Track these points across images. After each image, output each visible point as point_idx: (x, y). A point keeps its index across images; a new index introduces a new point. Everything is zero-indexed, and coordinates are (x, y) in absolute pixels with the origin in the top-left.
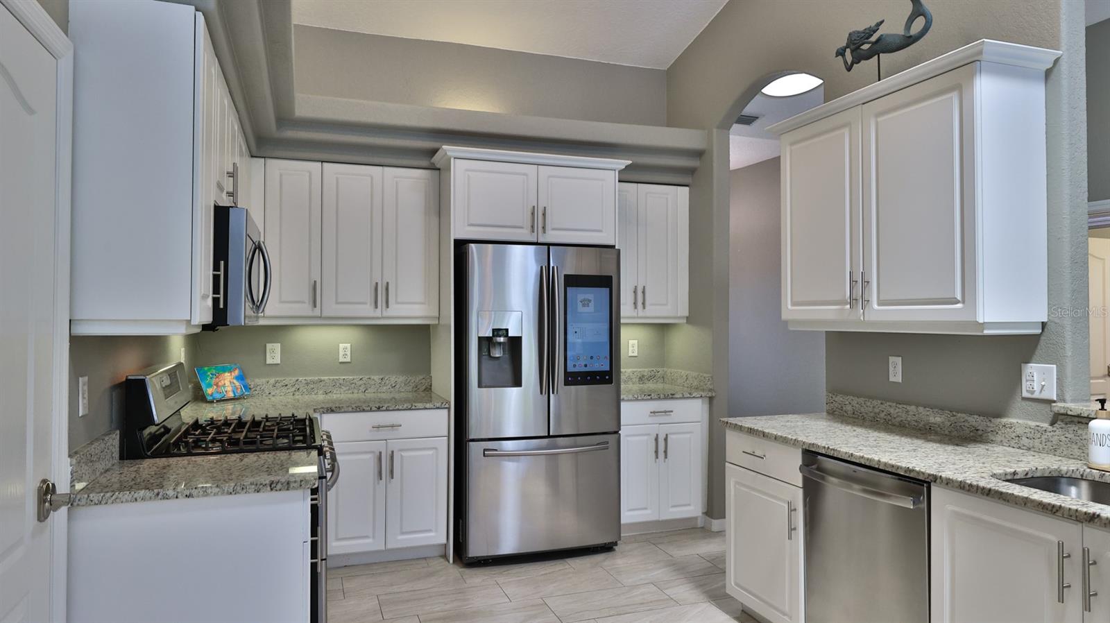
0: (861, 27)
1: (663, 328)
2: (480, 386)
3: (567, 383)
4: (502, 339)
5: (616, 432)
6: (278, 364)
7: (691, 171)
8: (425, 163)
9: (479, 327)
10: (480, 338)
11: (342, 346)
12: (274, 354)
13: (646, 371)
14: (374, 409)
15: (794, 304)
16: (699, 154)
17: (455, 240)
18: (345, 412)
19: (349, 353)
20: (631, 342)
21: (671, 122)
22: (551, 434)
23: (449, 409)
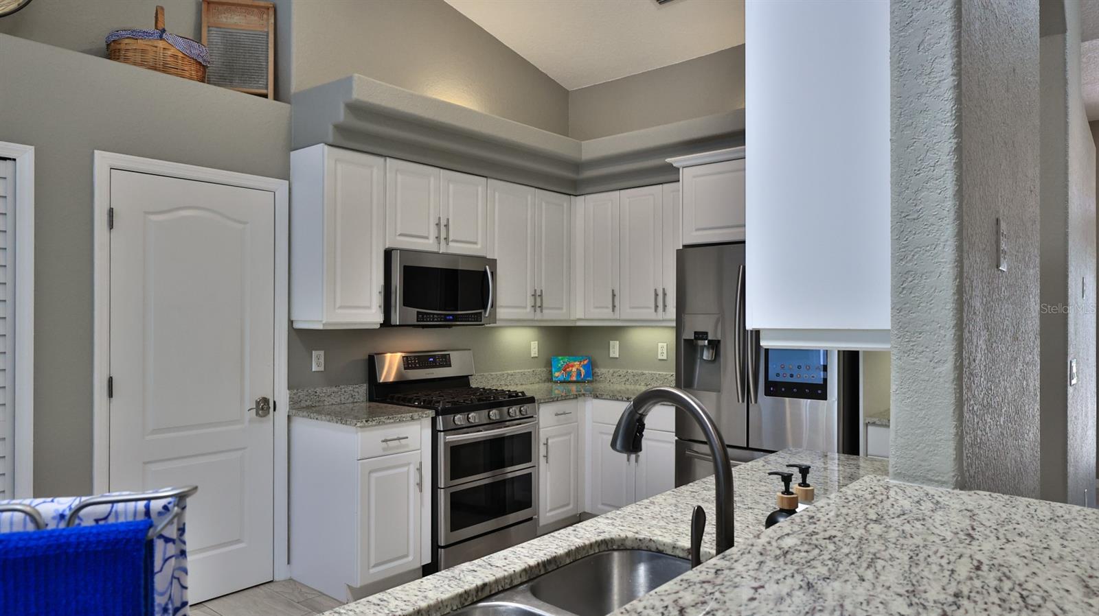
3: (768, 393)
4: (702, 342)
6: (617, 358)
10: (686, 341)
11: (660, 344)
12: (615, 349)
14: (624, 399)
17: (684, 246)
18: (605, 399)
19: (665, 352)
22: (750, 446)
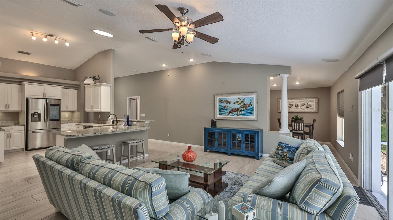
0: (95, 76)
1: (73, 112)
2: (31, 121)
3: (50, 121)
4: (36, 114)
5: (60, 128)
7: (78, 87)
8: (19, 83)
9: (31, 111)
10: (32, 114)
13: (69, 119)
14: (6, 126)
15: (87, 109)
16: (79, 85)
17: (26, 98)
20: (66, 115)
21: (75, 80)
22: (47, 128)
23: (24, 126)
